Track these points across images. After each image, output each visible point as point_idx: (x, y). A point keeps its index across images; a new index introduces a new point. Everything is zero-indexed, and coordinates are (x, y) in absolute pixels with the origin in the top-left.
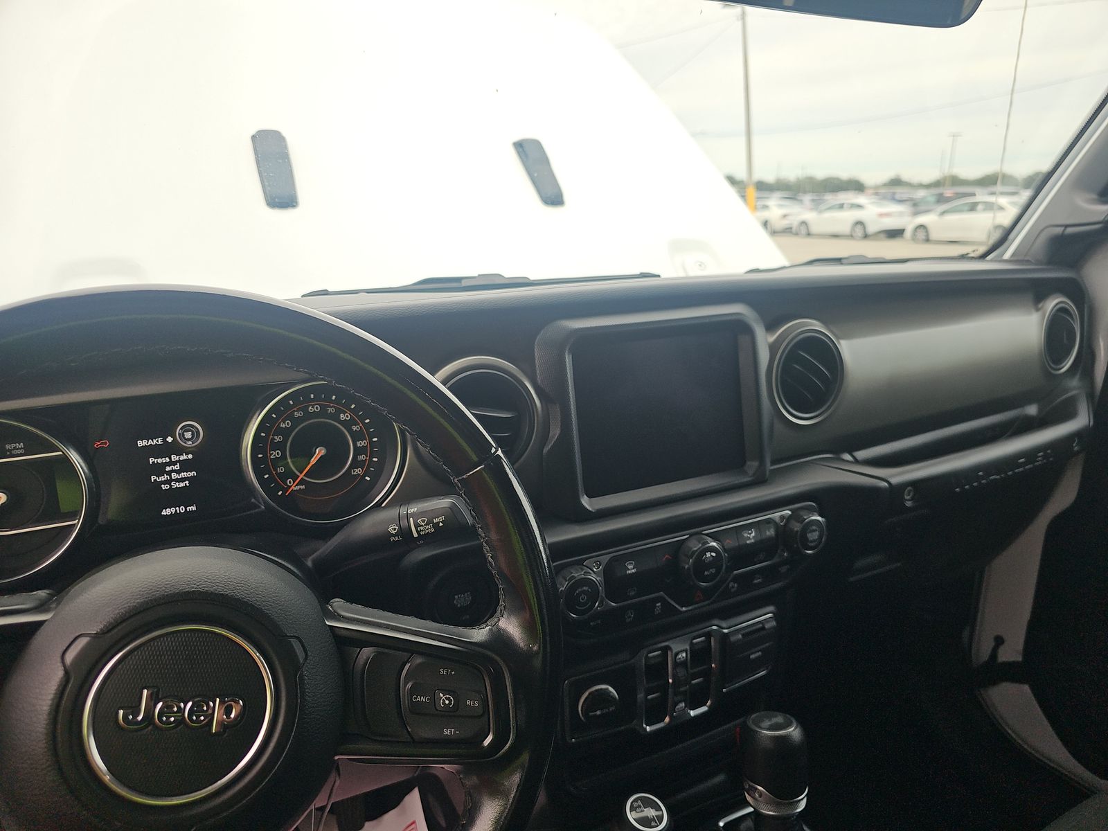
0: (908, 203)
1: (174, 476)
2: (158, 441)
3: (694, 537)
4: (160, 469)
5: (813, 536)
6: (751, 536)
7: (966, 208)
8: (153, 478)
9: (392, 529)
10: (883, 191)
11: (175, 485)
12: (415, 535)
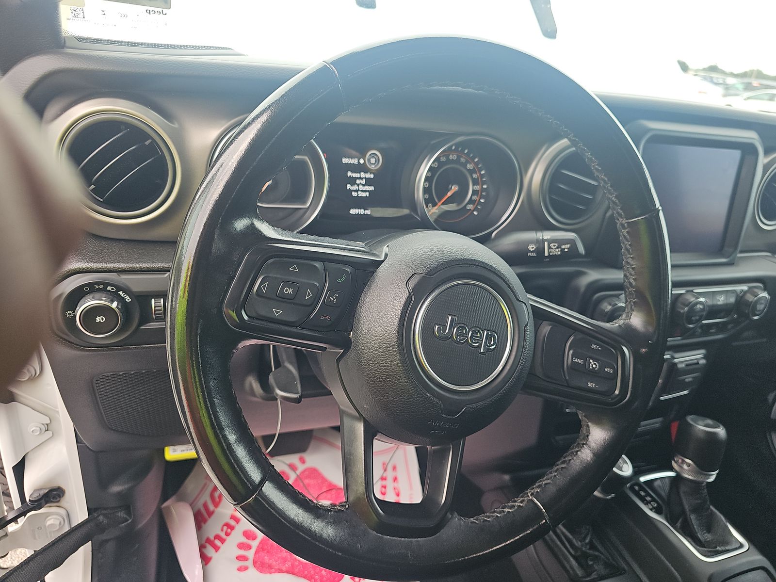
0: (722, 86)
1: (361, 187)
2: (354, 161)
3: (689, 293)
4: (353, 181)
5: (760, 307)
6: (721, 300)
7: (767, 97)
8: (349, 186)
9: (532, 247)
10: (702, 74)
11: (361, 194)
12: (546, 254)
